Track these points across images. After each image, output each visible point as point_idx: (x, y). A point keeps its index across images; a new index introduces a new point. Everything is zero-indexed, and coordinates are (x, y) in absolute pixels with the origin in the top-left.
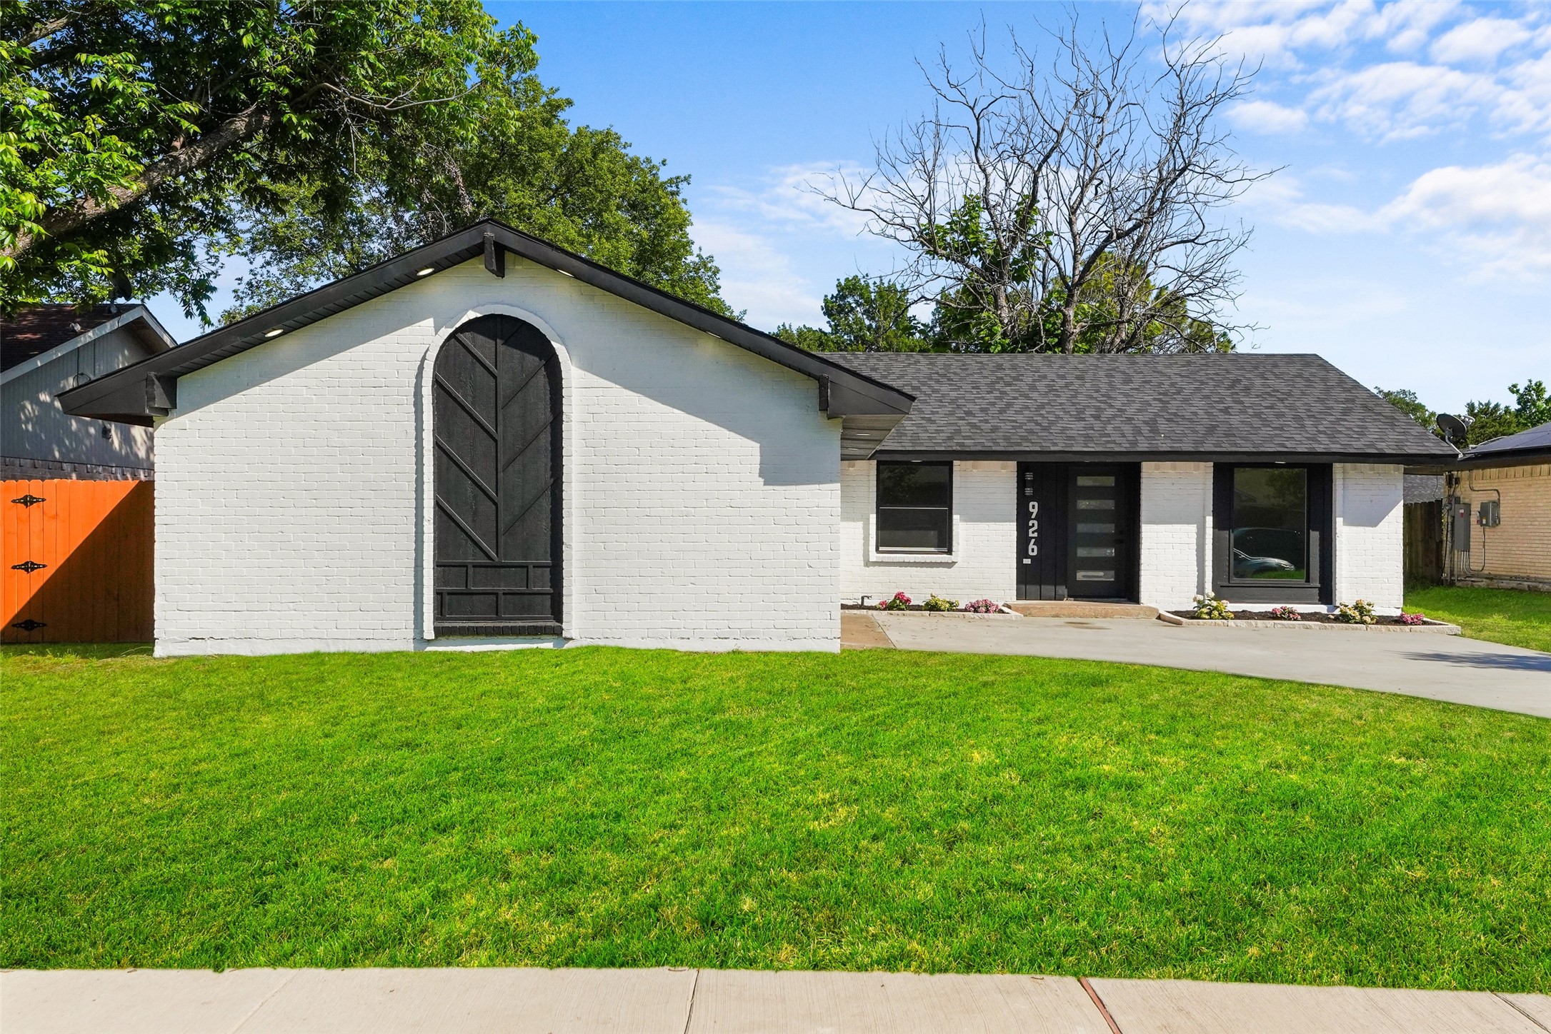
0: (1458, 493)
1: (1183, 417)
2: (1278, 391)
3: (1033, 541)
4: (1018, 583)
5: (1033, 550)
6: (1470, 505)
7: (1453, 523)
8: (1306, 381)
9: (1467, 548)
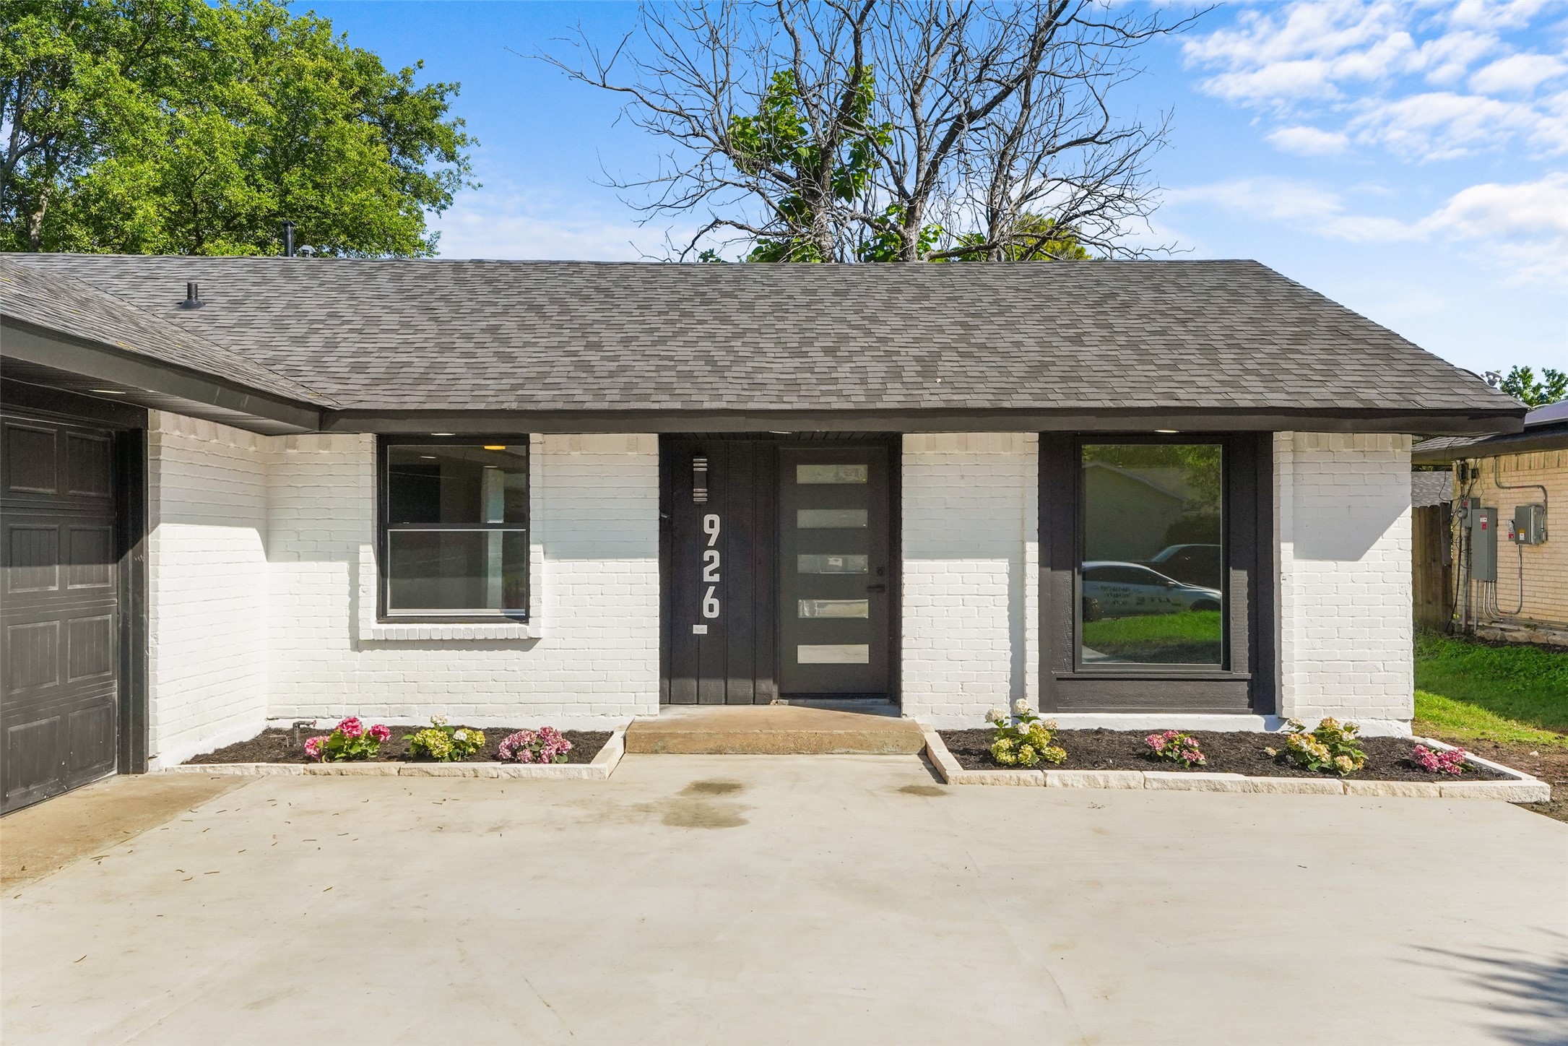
0: (1477, 492)
1: (994, 351)
2: (1179, 309)
3: (711, 589)
4: (661, 676)
5: (711, 608)
6: (1496, 510)
7: (1468, 538)
8: (1233, 295)
9: (1492, 578)
